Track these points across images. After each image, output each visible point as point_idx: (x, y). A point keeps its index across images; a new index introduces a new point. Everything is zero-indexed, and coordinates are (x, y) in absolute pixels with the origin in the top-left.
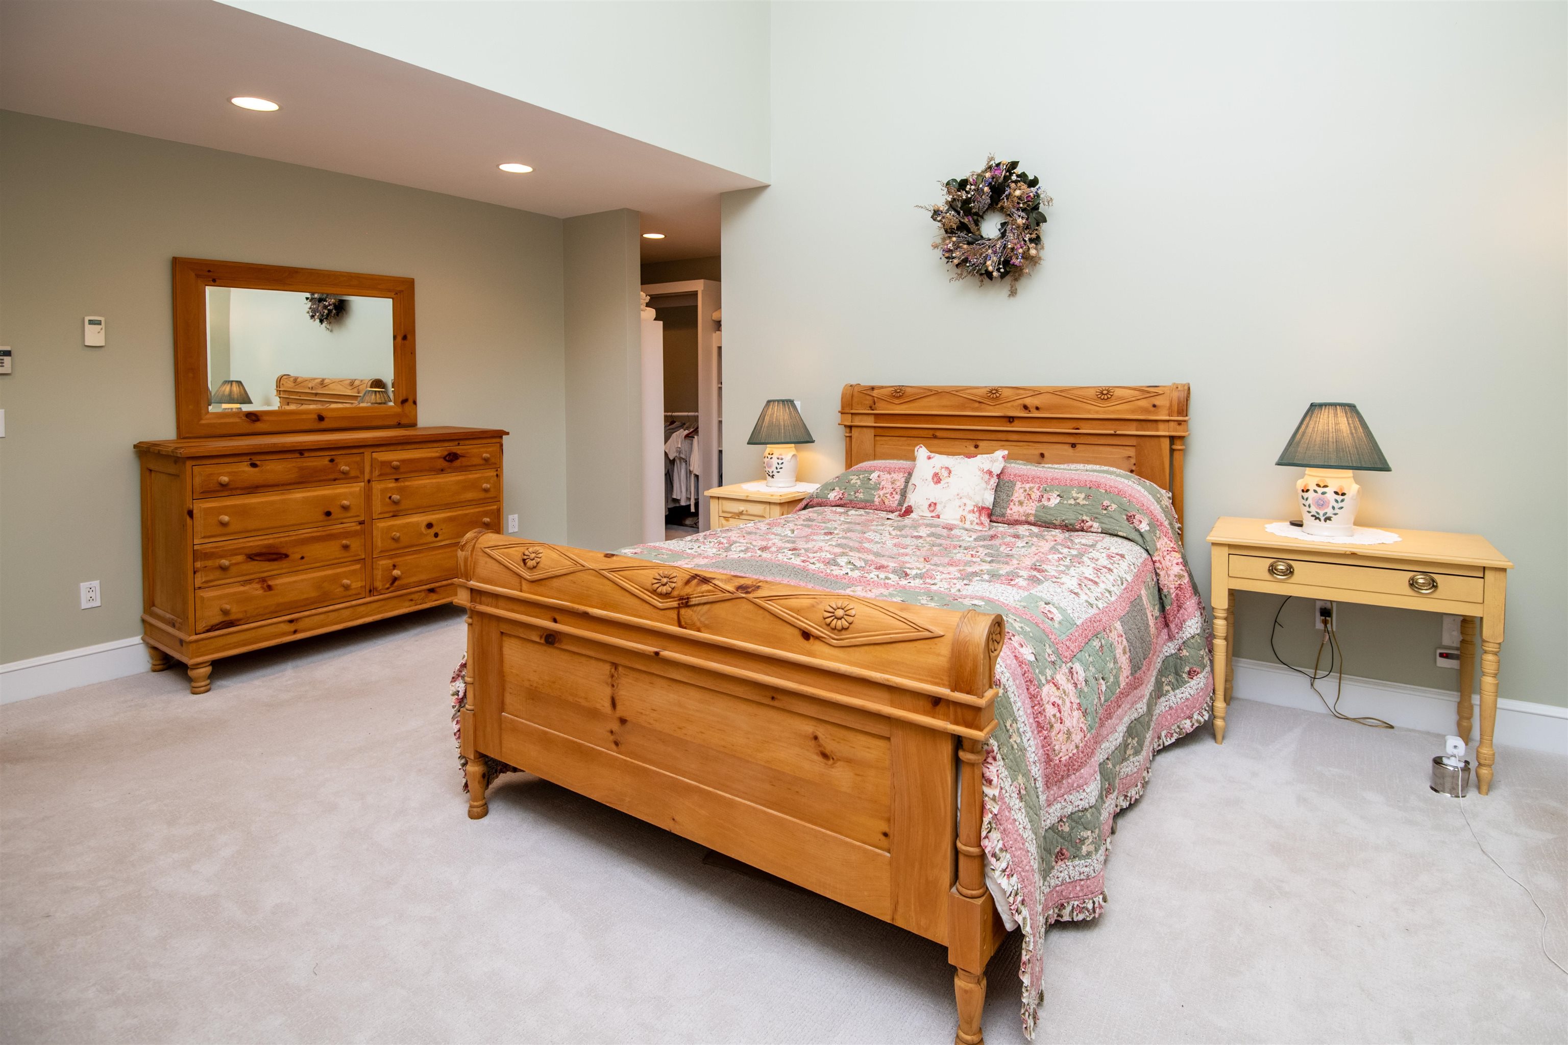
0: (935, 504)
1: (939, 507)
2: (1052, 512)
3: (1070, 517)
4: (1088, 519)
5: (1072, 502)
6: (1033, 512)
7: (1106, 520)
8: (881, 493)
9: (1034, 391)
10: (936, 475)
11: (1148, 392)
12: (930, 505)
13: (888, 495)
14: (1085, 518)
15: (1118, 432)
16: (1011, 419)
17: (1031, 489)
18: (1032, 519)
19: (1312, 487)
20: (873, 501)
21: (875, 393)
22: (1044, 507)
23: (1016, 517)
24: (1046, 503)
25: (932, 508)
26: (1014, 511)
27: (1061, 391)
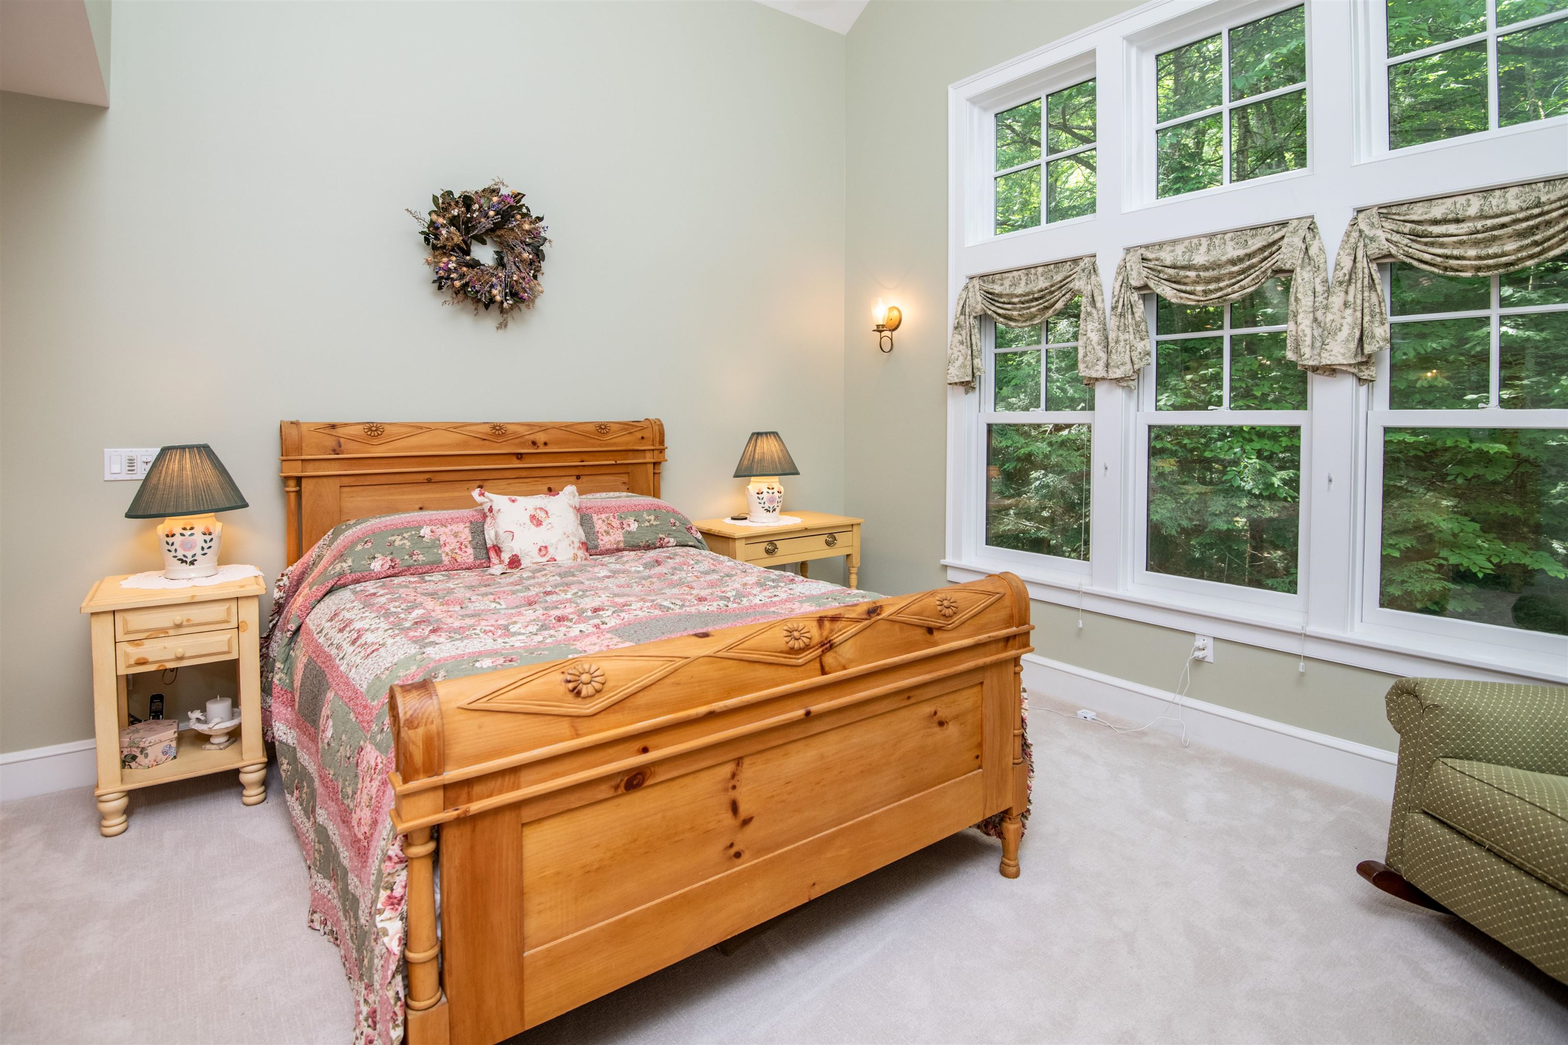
0: (546, 547)
1: (551, 550)
2: (636, 536)
3: (649, 538)
4: (663, 536)
5: (647, 524)
6: (622, 539)
7: (678, 534)
8: (447, 549)
9: (540, 427)
10: (532, 517)
11: (636, 426)
12: (540, 550)
13: (457, 551)
14: (661, 536)
15: (618, 462)
16: (520, 456)
17: (608, 518)
18: (622, 545)
19: (765, 490)
20: (441, 562)
21: (340, 431)
22: (629, 532)
23: (608, 547)
24: (629, 529)
25: (543, 552)
26: (606, 541)
27: (566, 427)
